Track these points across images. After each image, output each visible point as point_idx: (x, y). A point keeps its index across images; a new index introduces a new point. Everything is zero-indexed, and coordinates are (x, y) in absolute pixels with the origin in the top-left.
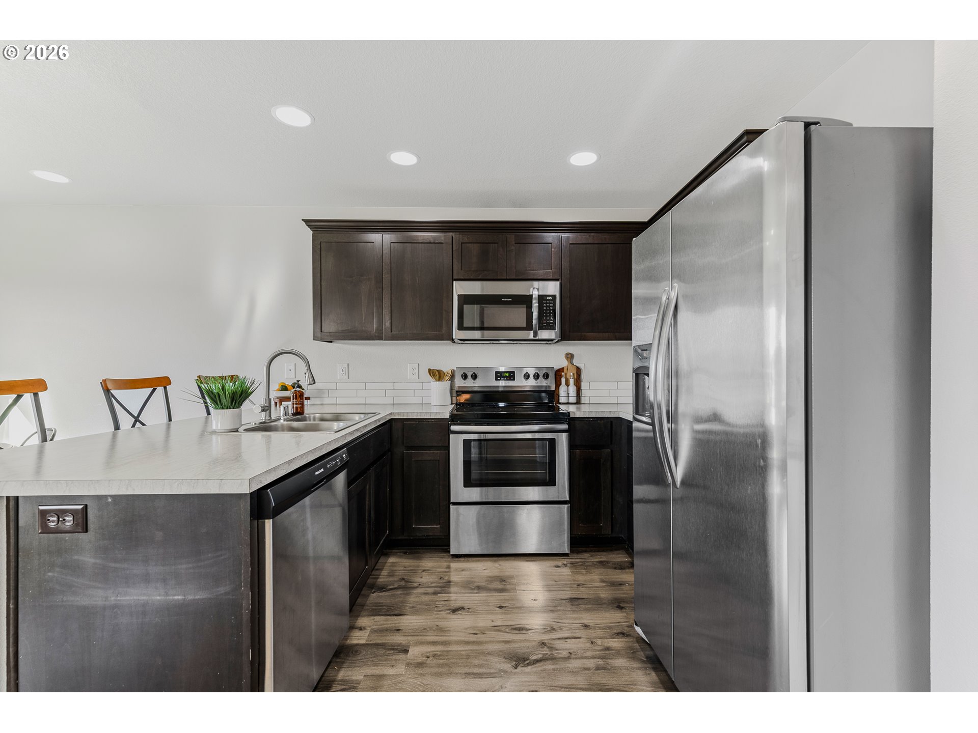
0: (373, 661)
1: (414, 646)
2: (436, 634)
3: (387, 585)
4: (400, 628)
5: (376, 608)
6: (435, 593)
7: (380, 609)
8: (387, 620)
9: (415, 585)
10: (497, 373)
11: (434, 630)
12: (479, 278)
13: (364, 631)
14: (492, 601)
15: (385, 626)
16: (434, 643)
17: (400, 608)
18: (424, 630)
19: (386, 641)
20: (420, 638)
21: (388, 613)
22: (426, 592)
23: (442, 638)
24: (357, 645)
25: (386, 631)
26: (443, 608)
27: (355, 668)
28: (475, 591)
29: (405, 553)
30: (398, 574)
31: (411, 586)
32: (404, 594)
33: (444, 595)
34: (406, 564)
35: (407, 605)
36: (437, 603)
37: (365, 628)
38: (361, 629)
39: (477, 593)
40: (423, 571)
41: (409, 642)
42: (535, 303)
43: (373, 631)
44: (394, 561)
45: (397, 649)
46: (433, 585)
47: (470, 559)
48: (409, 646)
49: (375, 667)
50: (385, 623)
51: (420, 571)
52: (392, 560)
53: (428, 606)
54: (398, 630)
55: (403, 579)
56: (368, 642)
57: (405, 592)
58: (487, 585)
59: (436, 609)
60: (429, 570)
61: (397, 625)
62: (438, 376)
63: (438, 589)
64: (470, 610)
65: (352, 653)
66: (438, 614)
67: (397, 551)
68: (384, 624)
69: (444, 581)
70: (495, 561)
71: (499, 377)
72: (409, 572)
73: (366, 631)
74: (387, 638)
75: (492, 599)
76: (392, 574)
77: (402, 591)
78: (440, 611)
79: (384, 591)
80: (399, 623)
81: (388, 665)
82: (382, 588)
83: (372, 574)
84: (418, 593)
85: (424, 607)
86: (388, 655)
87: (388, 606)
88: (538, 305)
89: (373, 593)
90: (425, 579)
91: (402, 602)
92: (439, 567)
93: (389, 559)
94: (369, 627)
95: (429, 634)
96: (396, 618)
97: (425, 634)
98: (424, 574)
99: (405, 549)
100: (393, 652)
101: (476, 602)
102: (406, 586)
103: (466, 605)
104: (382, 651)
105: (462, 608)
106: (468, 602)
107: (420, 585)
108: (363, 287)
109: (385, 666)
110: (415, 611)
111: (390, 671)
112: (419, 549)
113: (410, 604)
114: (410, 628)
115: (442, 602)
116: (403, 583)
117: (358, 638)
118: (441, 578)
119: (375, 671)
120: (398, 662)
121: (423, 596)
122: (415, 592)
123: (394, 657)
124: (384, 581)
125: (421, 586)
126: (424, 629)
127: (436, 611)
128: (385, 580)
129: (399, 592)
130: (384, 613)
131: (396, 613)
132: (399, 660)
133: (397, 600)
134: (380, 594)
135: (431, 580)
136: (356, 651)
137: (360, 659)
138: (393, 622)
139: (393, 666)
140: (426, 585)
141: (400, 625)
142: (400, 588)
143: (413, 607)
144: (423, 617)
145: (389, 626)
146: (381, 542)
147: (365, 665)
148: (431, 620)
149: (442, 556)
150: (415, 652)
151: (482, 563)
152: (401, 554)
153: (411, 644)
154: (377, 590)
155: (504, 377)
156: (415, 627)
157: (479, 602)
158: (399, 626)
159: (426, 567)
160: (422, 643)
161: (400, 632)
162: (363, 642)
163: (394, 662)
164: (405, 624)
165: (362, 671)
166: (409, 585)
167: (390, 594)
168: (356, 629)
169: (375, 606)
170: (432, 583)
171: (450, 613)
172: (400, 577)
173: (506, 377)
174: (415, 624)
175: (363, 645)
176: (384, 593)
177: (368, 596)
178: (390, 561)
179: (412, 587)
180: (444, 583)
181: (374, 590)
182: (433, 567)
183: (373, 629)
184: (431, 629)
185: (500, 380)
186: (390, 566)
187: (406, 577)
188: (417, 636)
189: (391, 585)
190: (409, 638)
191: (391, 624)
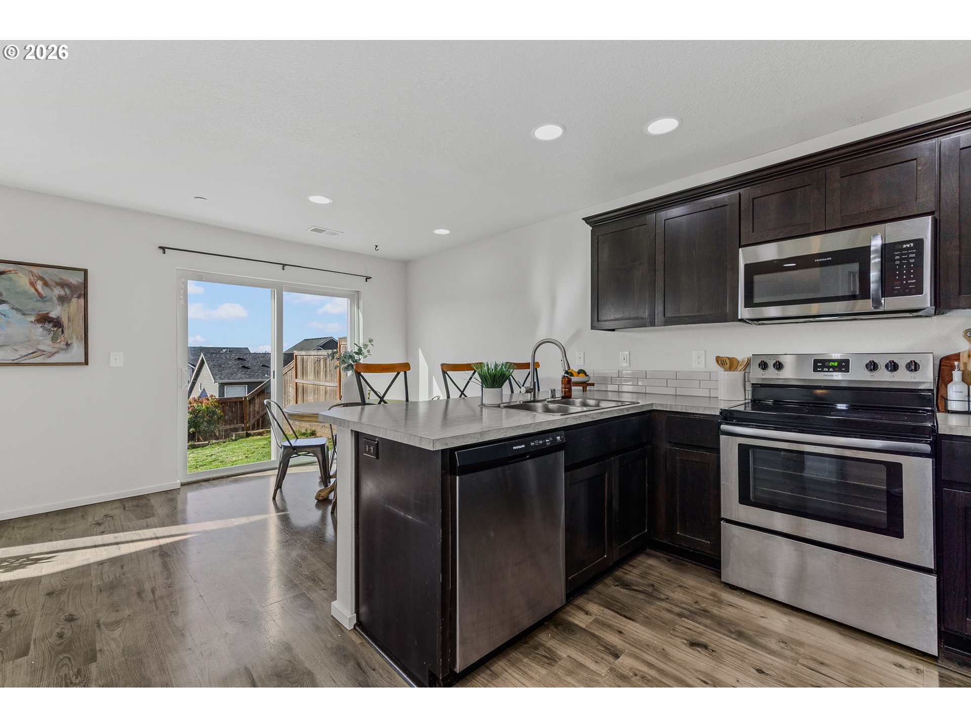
0: (582, 647)
1: (628, 656)
2: (657, 657)
3: (633, 585)
4: (623, 632)
5: (611, 601)
6: (680, 615)
7: (614, 604)
8: (614, 617)
9: (663, 597)
10: (816, 361)
11: (657, 652)
12: (779, 238)
13: (589, 617)
14: (752, 659)
15: (610, 621)
16: (650, 665)
17: (633, 612)
18: (646, 647)
19: (603, 637)
20: (638, 651)
21: (619, 611)
22: (670, 609)
23: (662, 664)
24: (577, 626)
25: (608, 627)
26: (681, 635)
27: (565, 645)
28: (733, 636)
29: (669, 560)
30: (650, 578)
31: (658, 596)
32: (645, 600)
33: (690, 622)
34: (664, 571)
35: (643, 613)
36: (677, 626)
37: (591, 615)
38: (587, 613)
39: (734, 639)
40: (680, 586)
41: (624, 650)
42: (875, 258)
43: (596, 621)
44: (653, 564)
45: (609, 649)
46: (683, 605)
47: (748, 597)
48: (622, 653)
49: (581, 654)
50: (611, 619)
51: (676, 585)
52: (651, 562)
53: (665, 625)
54: (620, 632)
55: (653, 586)
56: (586, 628)
57: (648, 599)
58: (754, 636)
59: (672, 631)
60: (686, 588)
61: (621, 626)
62: (728, 365)
63: (687, 613)
64: (714, 654)
65: (569, 630)
66: (671, 638)
67: (662, 555)
68: (609, 620)
69: (699, 607)
70: (785, 614)
71: (819, 367)
72: (662, 581)
73: (590, 617)
74: (606, 634)
75: (752, 655)
76: (644, 575)
77: (645, 597)
78: (676, 636)
79: (626, 589)
80: (625, 626)
81: (593, 659)
82: (626, 585)
83: (624, 568)
84: (660, 606)
85: (660, 623)
86: (598, 650)
87: (622, 604)
88: (880, 260)
89: (615, 586)
90: (678, 595)
91: (639, 608)
92: (702, 590)
93: (649, 560)
94: (595, 615)
95: (649, 653)
96: (624, 619)
97: (645, 650)
98: (679, 589)
99: (671, 556)
100: (604, 649)
101: (728, 648)
102: (652, 594)
103: (712, 646)
104: (594, 644)
105: (705, 647)
106: (717, 643)
107: (668, 599)
108: (636, 273)
109: (590, 658)
110: (648, 622)
111: (593, 666)
112: (688, 562)
113: (646, 613)
114: (634, 637)
115: (682, 628)
116: (650, 589)
117: (579, 619)
118: (696, 602)
119: (578, 657)
120: (603, 661)
121: (665, 612)
122: (658, 603)
123: (602, 655)
124: (632, 580)
125: (668, 601)
126: (647, 645)
127: (671, 634)
128: (634, 579)
129: (641, 596)
130: (615, 610)
131: (627, 615)
132: (606, 660)
133: (635, 603)
134: (622, 590)
135: (684, 600)
136: (573, 631)
137: (572, 640)
138: (619, 622)
139: (596, 662)
140: (674, 603)
141: (625, 628)
142: (644, 593)
143: (647, 618)
144: (652, 633)
145: (614, 623)
146: (633, 538)
147: (573, 647)
148: (660, 641)
149: (712, 580)
150: (625, 662)
151: (763, 608)
152: (665, 560)
153: (625, 653)
154: (621, 585)
155: (829, 367)
156: (638, 638)
157: (730, 650)
158: (623, 629)
159: (685, 584)
160: (637, 658)
161: (622, 635)
162: (583, 626)
163: (599, 659)
164: (630, 630)
165: (568, 650)
166: (656, 593)
167: (631, 594)
168: (583, 611)
169: (610, 599)
170: (683, 603)
171: (685, 644)
172: (651, 582)
173: (833, 367)
174: (641, 635)
175: (581, 628)
176: (625, 590)
177: (610, 586)
178: (649, 563)
179: (656, 597)
180: (696, 609)
181: (617, 584)
182: (693, 587)
183: (597, 619)
184: (655, 648)
185: (822, 371)
186: (646, 568)
187: (656, 585)
188: (637, 648)
189: (637, 586)
190: (627, 645)
191: (616, 623)
